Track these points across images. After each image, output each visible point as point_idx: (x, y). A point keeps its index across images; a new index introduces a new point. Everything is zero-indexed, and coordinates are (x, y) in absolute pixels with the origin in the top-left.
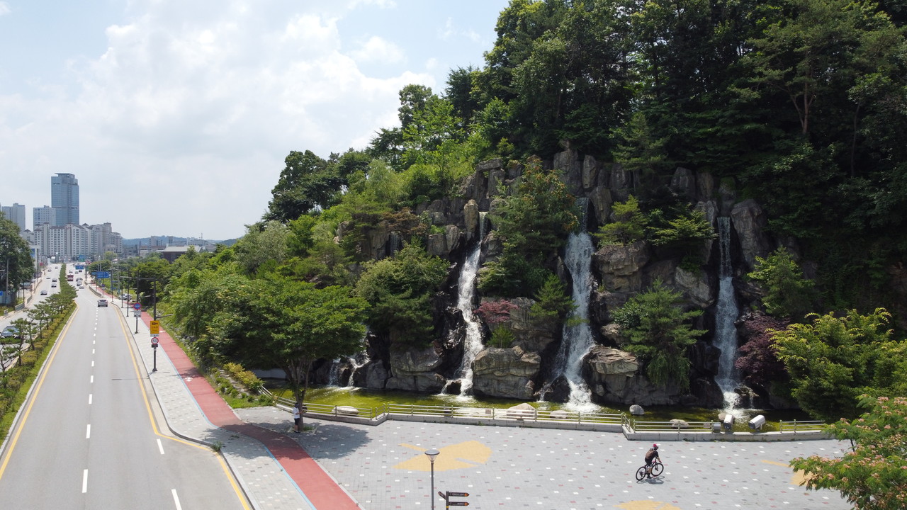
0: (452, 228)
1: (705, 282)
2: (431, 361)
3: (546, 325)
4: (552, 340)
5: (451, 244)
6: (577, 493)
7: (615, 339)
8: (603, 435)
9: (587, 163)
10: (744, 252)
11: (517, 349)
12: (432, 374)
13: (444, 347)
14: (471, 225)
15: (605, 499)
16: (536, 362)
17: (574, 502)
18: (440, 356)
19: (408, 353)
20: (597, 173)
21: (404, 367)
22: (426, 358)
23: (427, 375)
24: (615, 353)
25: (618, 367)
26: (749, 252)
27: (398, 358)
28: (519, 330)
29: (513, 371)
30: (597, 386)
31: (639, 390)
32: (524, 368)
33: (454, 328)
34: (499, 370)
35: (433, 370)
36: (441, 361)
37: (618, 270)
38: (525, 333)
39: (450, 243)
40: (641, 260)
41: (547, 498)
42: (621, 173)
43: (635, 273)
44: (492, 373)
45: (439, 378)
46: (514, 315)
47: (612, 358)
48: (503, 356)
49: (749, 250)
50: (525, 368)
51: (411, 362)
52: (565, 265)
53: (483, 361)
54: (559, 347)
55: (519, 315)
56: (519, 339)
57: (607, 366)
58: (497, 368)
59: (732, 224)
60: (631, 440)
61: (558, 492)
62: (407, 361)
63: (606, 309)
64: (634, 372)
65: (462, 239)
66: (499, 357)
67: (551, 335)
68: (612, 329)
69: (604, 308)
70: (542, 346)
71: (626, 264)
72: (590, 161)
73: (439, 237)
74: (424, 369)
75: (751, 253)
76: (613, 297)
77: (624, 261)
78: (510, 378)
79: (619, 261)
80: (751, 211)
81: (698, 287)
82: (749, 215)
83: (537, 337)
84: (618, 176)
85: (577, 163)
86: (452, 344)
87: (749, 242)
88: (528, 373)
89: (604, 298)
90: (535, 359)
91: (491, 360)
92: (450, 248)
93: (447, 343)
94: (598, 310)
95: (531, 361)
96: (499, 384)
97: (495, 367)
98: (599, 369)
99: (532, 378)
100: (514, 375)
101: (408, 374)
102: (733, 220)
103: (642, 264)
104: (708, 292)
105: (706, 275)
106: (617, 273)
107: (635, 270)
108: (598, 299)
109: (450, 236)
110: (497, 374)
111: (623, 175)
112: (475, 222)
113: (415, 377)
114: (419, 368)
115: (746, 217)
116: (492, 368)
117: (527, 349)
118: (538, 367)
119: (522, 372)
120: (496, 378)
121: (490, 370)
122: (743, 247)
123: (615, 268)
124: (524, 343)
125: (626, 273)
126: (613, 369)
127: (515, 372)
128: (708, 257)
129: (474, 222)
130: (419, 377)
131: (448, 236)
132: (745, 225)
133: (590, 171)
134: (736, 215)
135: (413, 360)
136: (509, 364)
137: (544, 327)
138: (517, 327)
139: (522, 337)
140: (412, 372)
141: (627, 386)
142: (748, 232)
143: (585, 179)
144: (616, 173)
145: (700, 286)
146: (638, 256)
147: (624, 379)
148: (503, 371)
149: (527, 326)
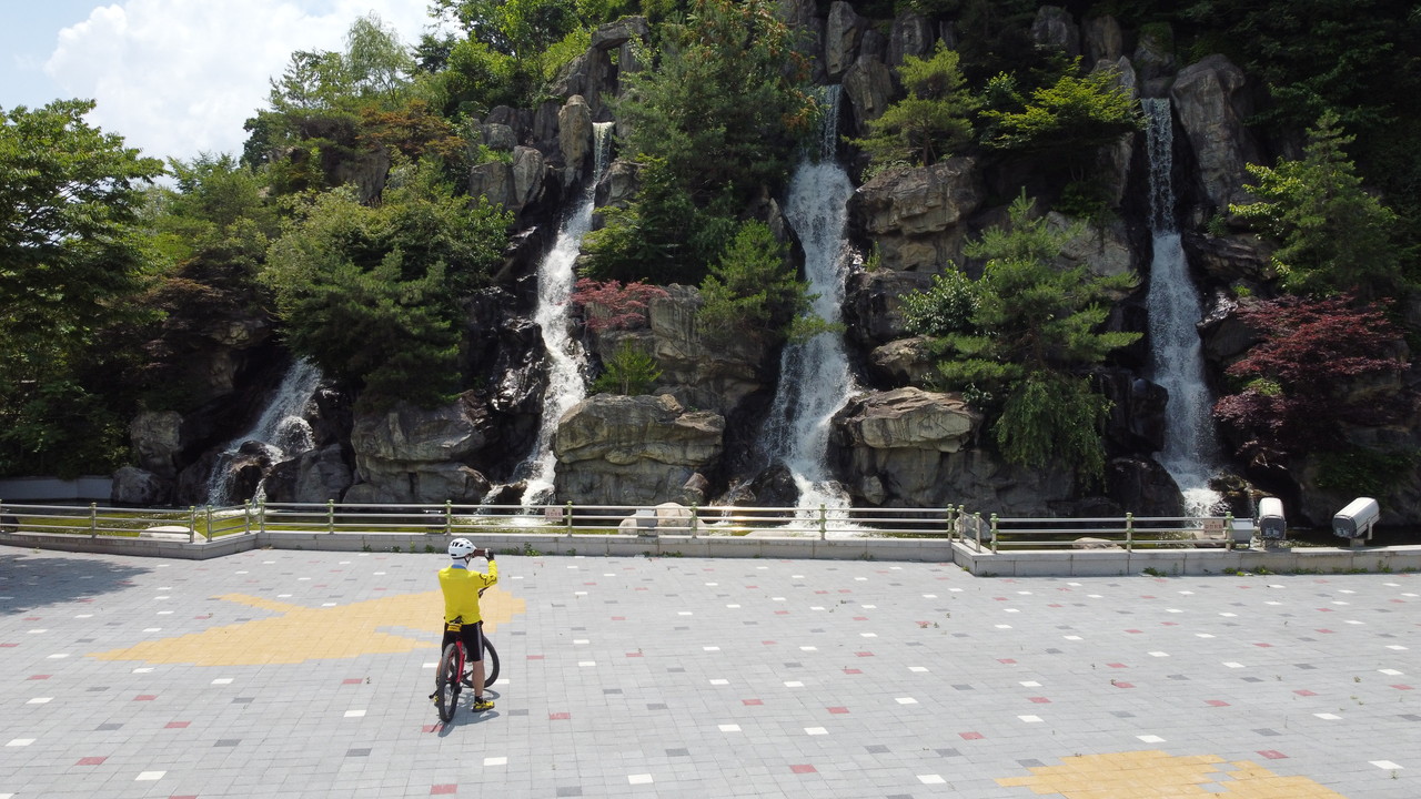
0: (527, 152)
1: (1119, 240)
2: (453, 435)
3: (739, 349)
4: (753, 388)
5: (526, 189)
6: (822, 731)
7: (908, 370)
8: (896, 567)
9: (835, 16)
10: (1205, 177)
11: (668, 400)
12: (454, 468)
13: (490, 407)
14: (573, 151)
15: (953, 752)
16: (713, 429)
17: (810, 769)
18: (478, 427)
19: (393, 416)
20: (858, 38)
21: (383, 450)
22: (440, 429)
23: (440, 469)
24: (911, 395)
25: (920, 424)
26: (1217, 175)
27: (370, 429)
28: (673, 360)
29: (655, 451)
30: (866, 479)
31: (973, 485)
32: (684, 443)
33: (518, 364)
34: (619, 449)
35: (458, 457)
36: (482, 439)
37: (911, 218)
38: (689, 368)
39: (523, 187)
40: (966, 196)
41: (682, 752)
42: (912, 28)
43: (950, 227)
44: (602, 458)
45: (470, 478)
46: (660, 321)
47: (904, 405)
48: (627, 410)
49: (1215, 170)
50: (686, 445)
51: (398, 436)
52: (785, 219)
53: (579, 426)
54: (772, 400)
55: (673, 323)
56: (674, 383)
57: (891, 426)
58: (613, 443)
59: (1175, 113)
60: (985, 575)
61: (735, 728)
62: (390, 433)
63: (884, 309)
64: (959, 438)
65: (552, 182)
66: (618, 414)
67: (751, 374)
68: (898, 350)
69: (880, 304)
70: (732, 400)
71: (931, 202)
72: (844, 12)
73: (496, 169)
74: (433, 454)
75: (1221, 178)
76: (900, 280)
77: (926, 196)
78: (646, 469)
79: (914, 197)
80: (1222, 79)
81: (1101, 252)
82: (1218, 85)
83: (718, 376)
84: (905, 35)
85: (815, 22)
86: (510, 399)
87: (1216, 150)
88: (691, 455)
89: (878, 282)
90: (710, 423)
91: (598, 422)
92: (522, 198)
93: (499, 398)
94: (866, 313)
95: (701, 426)
96: (618, 484)
97: (608, 441)
98: (871, 436)
99: (703, 467)
100: (656, 461)
101: (396, 470)
102: (1177, 104)
103: (970, 204)
104: (1126, 261)
105: (1120, 224)
106: (908, 228)
107: (952, 219)
108: (865, 286)
109: (522, 169)
110: (613, 457)
111: (918, 33)
112: (583, 145)
113: (412, 476)
114: (421, 451)
115: (1210, 93)
116: (600, 444)
117: (691, 403)
118: (719, 440)
119: (677, 454)
120: (613, 469)
121: (596, 449)
122: (1203, 164)
123: (904, 213)
124: (687, 391)
125: (932, 228)
126: (908, 431)
127: (658, 452)
128: (1121, 187)
129: (579, 144)
130: (421, 477)
131: (517, 170)
132: (1206, 112)
133: (844, 34)
134: (1186, 89)
135: (405, 432)
136: (643, 433)
137: (735, 355)
138: (667, 351)
139: (680, 377)
140: (404, 463)
141: (940, 478)
142: (1213, 128)
143: (832, 53)
144: (900, 31)
145: (1107, 251)
146: (957, 186)
147: (935, 459)
148: (629, 451)
149: (693, 350)
